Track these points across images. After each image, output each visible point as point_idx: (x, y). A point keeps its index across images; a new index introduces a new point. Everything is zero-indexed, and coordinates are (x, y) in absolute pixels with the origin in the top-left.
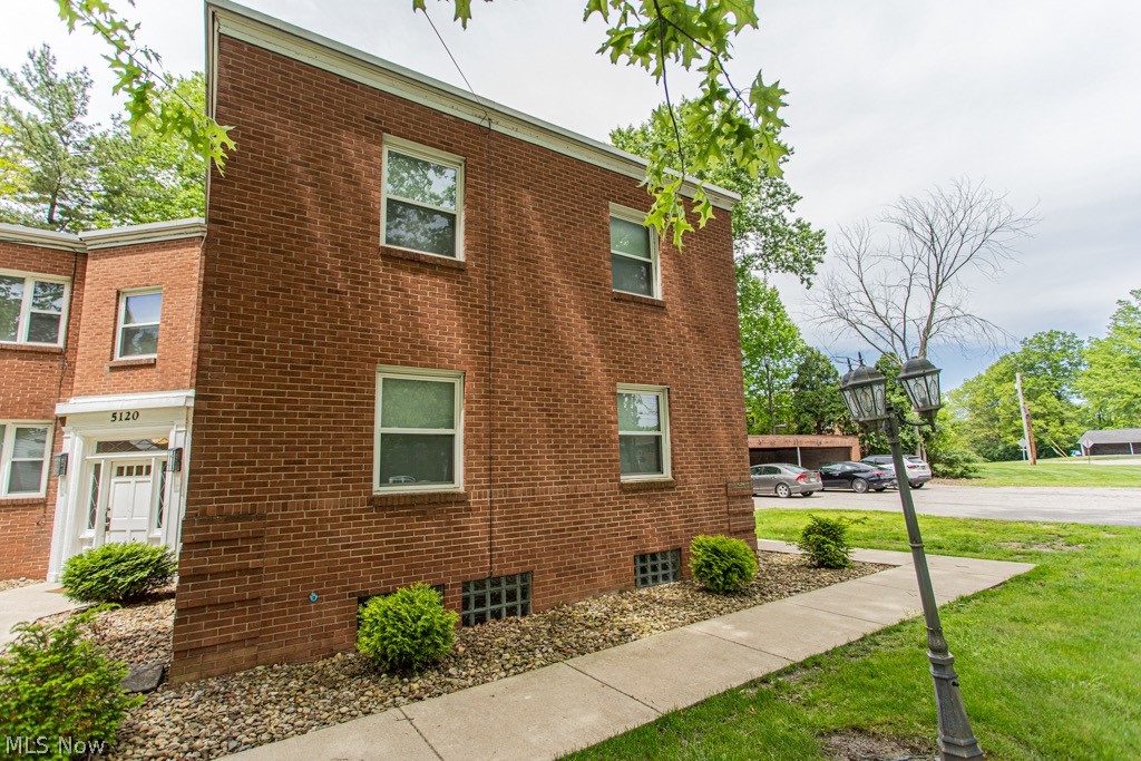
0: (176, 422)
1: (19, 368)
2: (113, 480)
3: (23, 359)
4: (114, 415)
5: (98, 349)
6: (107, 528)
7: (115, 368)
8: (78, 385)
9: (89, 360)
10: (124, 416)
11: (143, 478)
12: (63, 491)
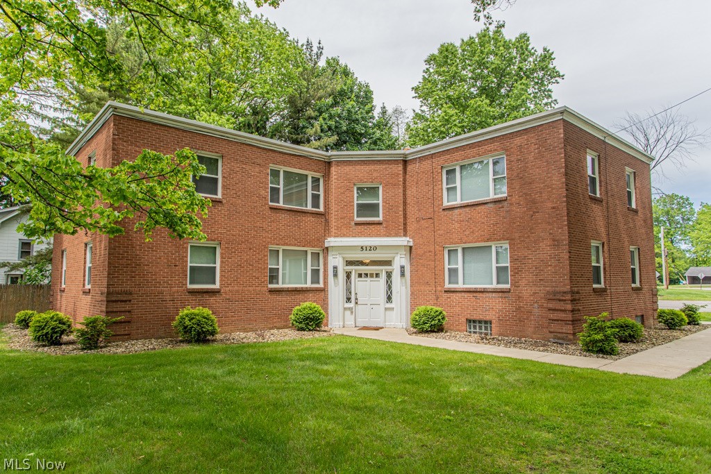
0: (400, 253)
2: (357, 280)
4: (362, 248)
5: (346, 213)
6: (356, 303)
7: (356, 224)
8: (336, 231)
9: (341, 218)
10: (368, 248)
11: (375, 279)
12: (336, 284)
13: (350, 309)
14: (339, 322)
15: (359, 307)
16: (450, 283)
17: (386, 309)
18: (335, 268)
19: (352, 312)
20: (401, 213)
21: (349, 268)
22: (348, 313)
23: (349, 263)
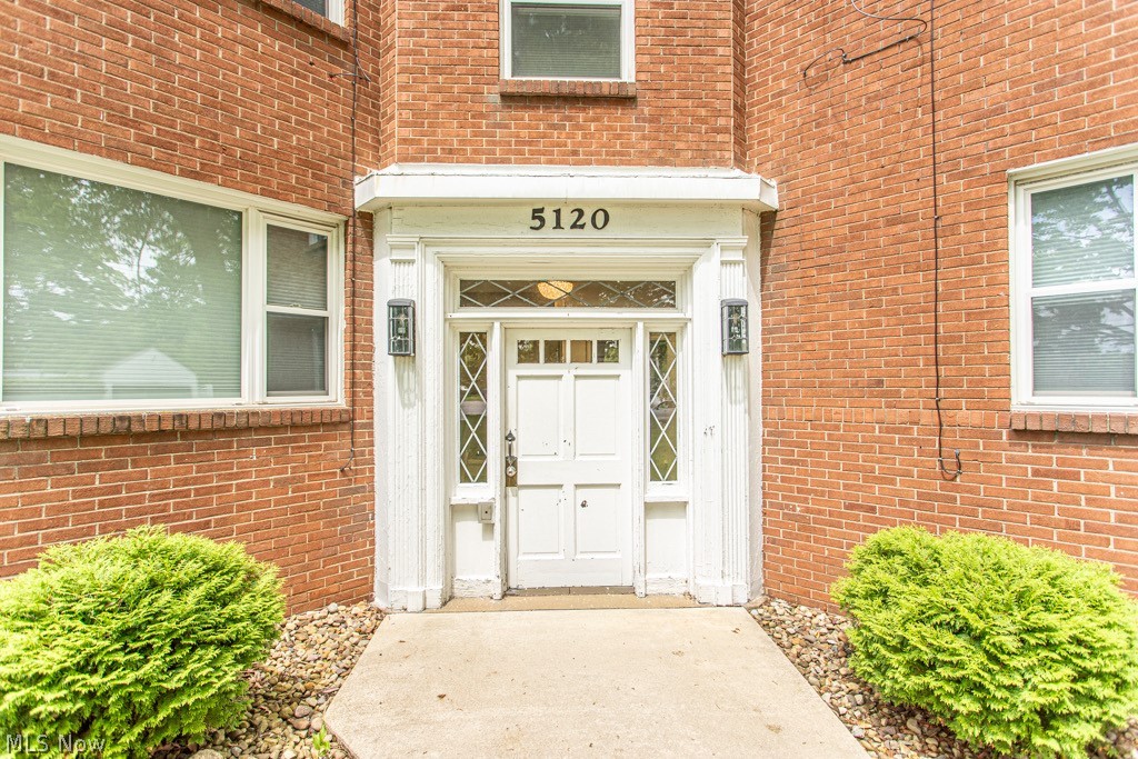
1: (266, 57)
2: (512, 374)
3: (276, 36)
4: (537, 214)
5: (458, 45)
6: (511, 481)
7: (510, 99)
8: (408, 133)
9: (436, 70)
10: (568, 218)
11: (594, 368)
12: (409, 394)
13: (482, 512)
14: (422, 579)
15: (523, 500)
16: (1038, 385)
17: (650, 508)
18: (402, 312)
19: (489, 527)
20: (726, 51)
21: (478, 315)
22: (469, 529)
23: (477, 293)
